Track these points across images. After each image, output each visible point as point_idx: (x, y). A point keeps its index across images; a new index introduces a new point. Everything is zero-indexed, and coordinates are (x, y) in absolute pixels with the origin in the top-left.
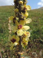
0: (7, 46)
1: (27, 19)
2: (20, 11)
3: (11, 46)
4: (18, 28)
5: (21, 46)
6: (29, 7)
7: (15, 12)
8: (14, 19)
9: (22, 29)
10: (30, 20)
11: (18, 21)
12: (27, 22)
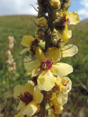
0: (8, 99)
1: (67, 47)
2: (51, 25)
3: (19, 111)
4: (41, 67)
5: (46, 112)
6: (76, 16)
7: (38, 26)
8: (35, 43)
9: (51, 71)
10: (75, 49)
11: (44, 48)
12: (66, 53)
